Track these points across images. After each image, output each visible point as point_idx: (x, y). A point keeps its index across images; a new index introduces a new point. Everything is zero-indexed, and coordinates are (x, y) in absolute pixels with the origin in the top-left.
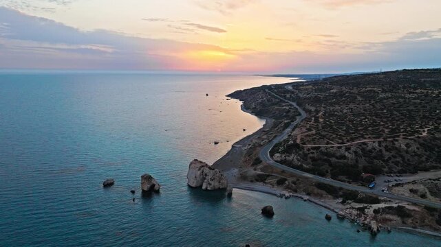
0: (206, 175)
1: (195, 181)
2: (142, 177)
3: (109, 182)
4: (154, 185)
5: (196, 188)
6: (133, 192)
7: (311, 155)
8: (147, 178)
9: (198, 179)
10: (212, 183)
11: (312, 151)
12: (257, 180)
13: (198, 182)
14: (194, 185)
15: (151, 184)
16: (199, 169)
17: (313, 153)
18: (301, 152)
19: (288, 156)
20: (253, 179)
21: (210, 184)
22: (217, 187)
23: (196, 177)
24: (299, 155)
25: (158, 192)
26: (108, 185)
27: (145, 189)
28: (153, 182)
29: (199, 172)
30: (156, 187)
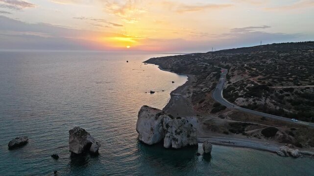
0: (167, 126)
1: (152, 136)
2: (71, 131)
3: (19, 141)
4: (90, 144)
5: (153, 145)
6: (55, 157)
7: (287, 98)
8: (79, 134)
9: (156, 133)
10: (178, 137)
11: (286, 93)
12: (233, 131)
13: (155, 136)
14: (150, 142)
15: (85, 143)
16: (156, 119)
17: (288, 95)
18: (273, 95)
19: (258, 100)
20: (227, 130)
21: (175, 140)
22: (185, 144)
23: (152, 130)
24: (272, 98)
25: (96, 155)
26: (17, 146)
27: (76, 152)
28: (89, 139)
29: (157, 123)
30: (93, 148)
